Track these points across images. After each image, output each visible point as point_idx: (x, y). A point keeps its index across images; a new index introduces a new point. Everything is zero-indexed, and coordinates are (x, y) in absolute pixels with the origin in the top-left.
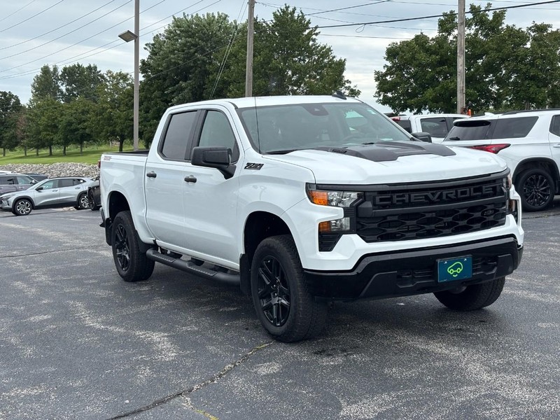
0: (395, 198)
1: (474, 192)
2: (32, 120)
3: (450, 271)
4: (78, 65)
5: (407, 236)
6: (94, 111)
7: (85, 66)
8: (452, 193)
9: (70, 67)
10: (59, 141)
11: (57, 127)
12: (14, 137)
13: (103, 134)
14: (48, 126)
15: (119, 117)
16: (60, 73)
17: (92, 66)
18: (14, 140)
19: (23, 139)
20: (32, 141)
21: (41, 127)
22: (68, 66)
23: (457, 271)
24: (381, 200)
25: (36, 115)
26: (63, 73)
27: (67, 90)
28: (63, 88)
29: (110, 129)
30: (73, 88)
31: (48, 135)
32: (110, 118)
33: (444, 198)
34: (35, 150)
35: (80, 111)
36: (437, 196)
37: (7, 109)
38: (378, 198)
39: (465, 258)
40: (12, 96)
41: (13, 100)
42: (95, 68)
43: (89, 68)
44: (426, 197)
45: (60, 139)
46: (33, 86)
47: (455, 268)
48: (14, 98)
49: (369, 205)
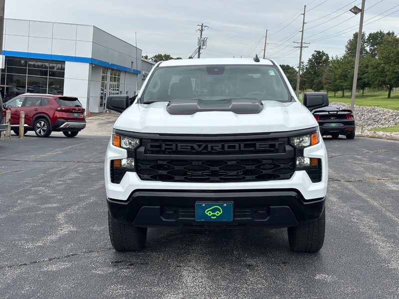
0: (164, 147)
1: (245, 148)
2: (332, 71)
3: (209, 213)
4: (381, 32)
5: (176, 179)
6: (371, 66)
7: (386, 32)
8: (218, 146)
9: (374, 34)
10: (347, 87)
11: (347, 77)
12: (320, 83)
13: (376, 82)
14: (343, 76)
15: (388, 70)
16: (367, 38)
17: (391, 32)
18: (320, 85)
19: (325, 84)
20: (331, 86)
21: (337, 76)
22: (372, 33)
23: (216, 214)
24: (152, 146)
25: (335, 68)
26: (369, 38)
27: (370, 50)
28: (368, 49)
29: (382, 79)
30: (375, 49)
31: (341, 82)
32: (383, 71)
33: (209, 149)
34: (334, 93)
35: (364, 65)
36: (202, 147)
37: (320, 63)
38: (149, 145)
39: (225, 203)
40: (324, 54)
41: (324, 57)
42: (393, 33)
43: (389, 34)
44: (192, 148)
45: (348, 86)
46: (347, 47)
47: (214, 211)
48: (325, 56)
49: (142, 149)
